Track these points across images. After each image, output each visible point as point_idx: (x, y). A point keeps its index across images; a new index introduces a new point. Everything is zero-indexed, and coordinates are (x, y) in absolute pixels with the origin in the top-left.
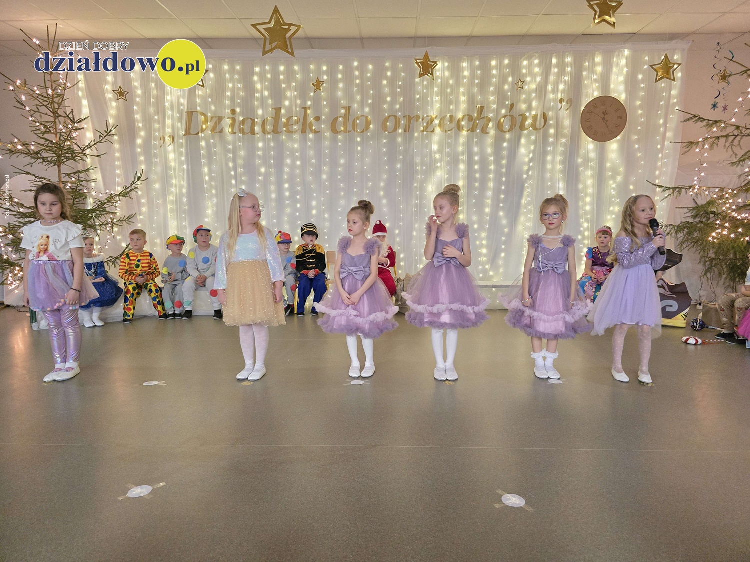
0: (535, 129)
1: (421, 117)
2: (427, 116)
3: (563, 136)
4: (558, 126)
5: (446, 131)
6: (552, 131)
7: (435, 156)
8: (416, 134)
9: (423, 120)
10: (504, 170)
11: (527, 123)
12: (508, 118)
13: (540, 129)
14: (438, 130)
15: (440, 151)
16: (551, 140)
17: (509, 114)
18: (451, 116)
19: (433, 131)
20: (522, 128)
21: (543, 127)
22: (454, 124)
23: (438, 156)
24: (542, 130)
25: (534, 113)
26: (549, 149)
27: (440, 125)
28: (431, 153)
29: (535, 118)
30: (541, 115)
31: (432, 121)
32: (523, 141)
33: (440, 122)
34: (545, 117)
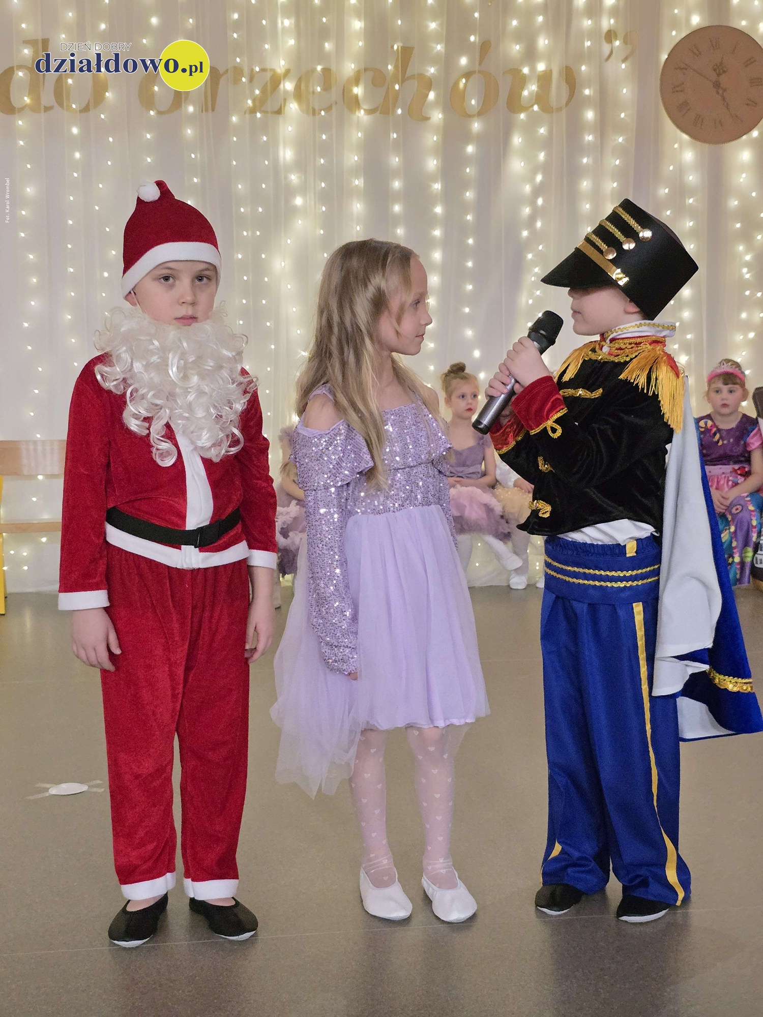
0: (546, 108)
1: (246, 70)
2: (263, 70)
3: (620, 128)
4: (604, 102)
5: (314, 110)
6: (590, 115)
7: (286, 178)
8: (234, 119)
9: (251, 79)
10: (469, 217)
11: (525, 93)
12: (475, 77)
13: (559, 109)
14: (293, 107)
15: (301, 164)
16: (589, 138)
17: (477, 68)
18: (327, 71)
19: (279, 112)
20: (514, 104)
21: (567, 104)
22: (335, 94)
23: (294, 178)
24: (564, 111)
25: (541, 67)
26: (585, 160)
27: (298, 94)
28: (277, 171)
29: (545, 79)
30: (560, 72)
31: (275, 81)
32: (517, 140)
33: (298, 88)
34: (571, 79)
